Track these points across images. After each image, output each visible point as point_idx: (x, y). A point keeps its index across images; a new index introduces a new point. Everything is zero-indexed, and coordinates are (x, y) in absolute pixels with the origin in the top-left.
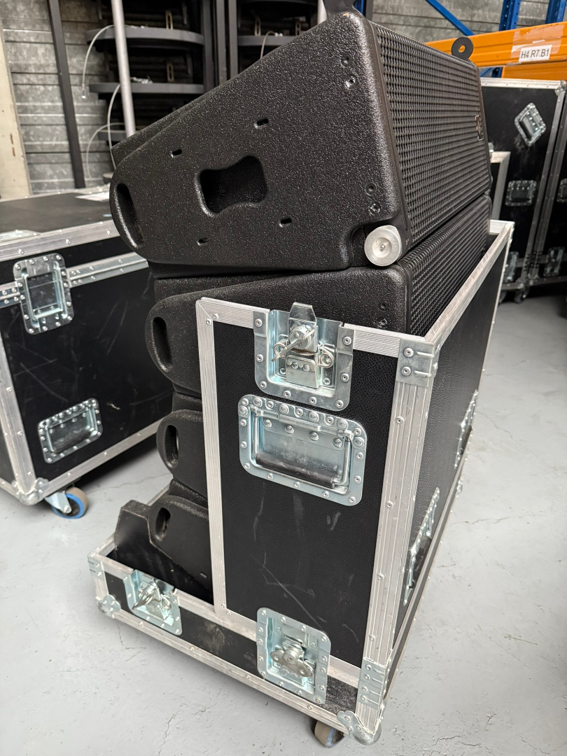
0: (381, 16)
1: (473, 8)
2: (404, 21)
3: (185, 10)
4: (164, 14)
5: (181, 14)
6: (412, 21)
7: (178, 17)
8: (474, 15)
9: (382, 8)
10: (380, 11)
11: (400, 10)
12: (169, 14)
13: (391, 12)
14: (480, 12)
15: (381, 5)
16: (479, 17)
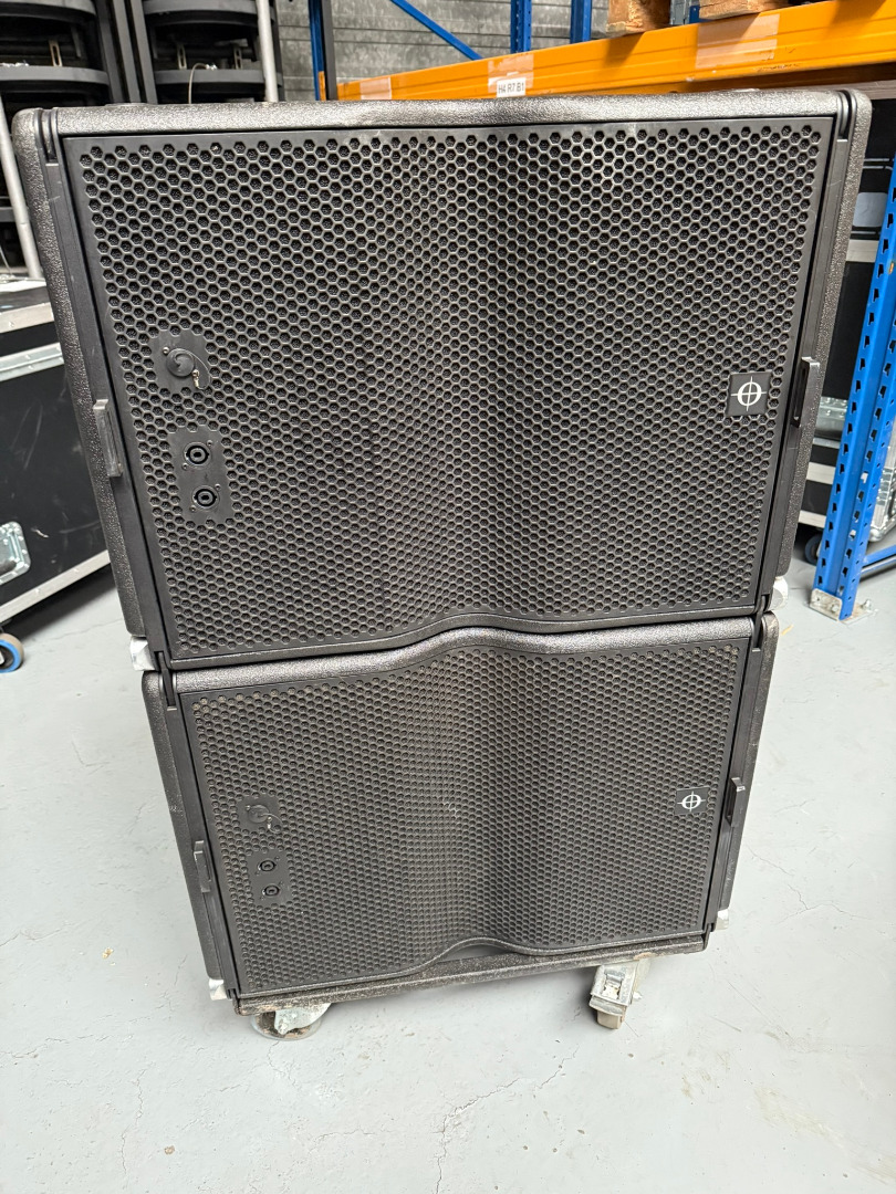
0: (356, 32)
1: (479, 16)
3: (76, 37)
4: (47, 44)
5: (72, 43)
6: (399, 37)
7: (69, 48)
8: (482, 26)
9: (355, 22)
10: (352, 26)
11: (379, 24)
12: (53, 45)
14: (490, 21)
15: (352, 18)
16: (488, 27)
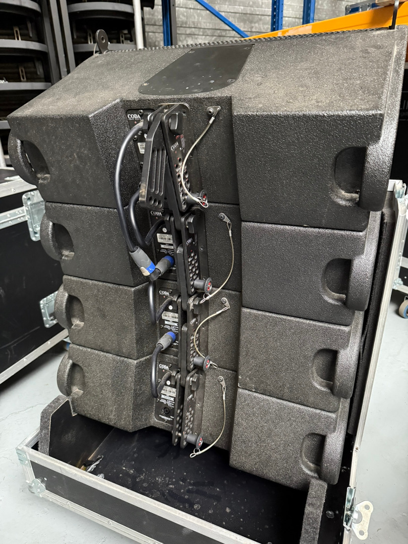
0: (186, 29)
1: (251, 22)
2: (203, 32)
3: (29, 25)
4: (13, 30)
5: (27, 29)
6: (209, 32)
7: (25, 32)
8: (252, 27)
9: (186, 23)
10: (185, 26)
11: (199, 25)
12: (16, 29)
13: (193, 26)
14: (257, 25)
15: (185, 21)
16: (256, 28)
